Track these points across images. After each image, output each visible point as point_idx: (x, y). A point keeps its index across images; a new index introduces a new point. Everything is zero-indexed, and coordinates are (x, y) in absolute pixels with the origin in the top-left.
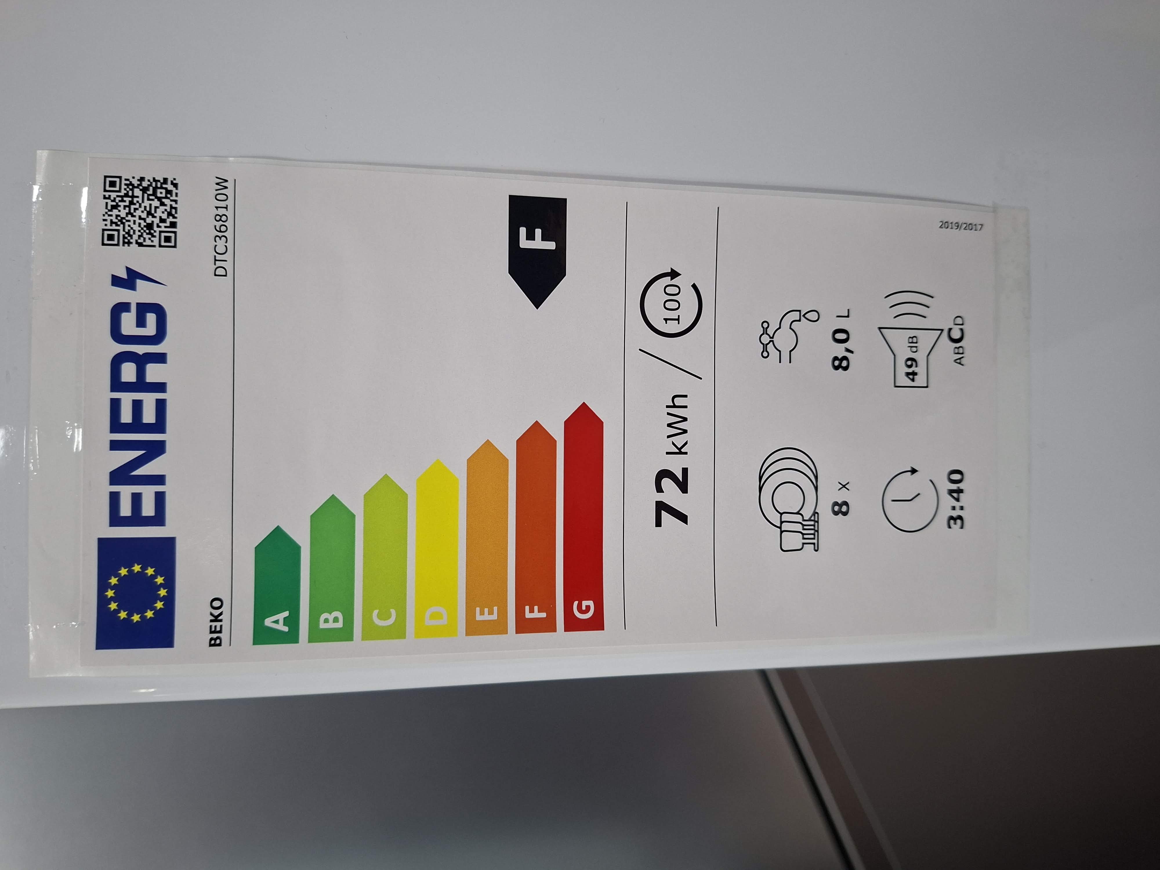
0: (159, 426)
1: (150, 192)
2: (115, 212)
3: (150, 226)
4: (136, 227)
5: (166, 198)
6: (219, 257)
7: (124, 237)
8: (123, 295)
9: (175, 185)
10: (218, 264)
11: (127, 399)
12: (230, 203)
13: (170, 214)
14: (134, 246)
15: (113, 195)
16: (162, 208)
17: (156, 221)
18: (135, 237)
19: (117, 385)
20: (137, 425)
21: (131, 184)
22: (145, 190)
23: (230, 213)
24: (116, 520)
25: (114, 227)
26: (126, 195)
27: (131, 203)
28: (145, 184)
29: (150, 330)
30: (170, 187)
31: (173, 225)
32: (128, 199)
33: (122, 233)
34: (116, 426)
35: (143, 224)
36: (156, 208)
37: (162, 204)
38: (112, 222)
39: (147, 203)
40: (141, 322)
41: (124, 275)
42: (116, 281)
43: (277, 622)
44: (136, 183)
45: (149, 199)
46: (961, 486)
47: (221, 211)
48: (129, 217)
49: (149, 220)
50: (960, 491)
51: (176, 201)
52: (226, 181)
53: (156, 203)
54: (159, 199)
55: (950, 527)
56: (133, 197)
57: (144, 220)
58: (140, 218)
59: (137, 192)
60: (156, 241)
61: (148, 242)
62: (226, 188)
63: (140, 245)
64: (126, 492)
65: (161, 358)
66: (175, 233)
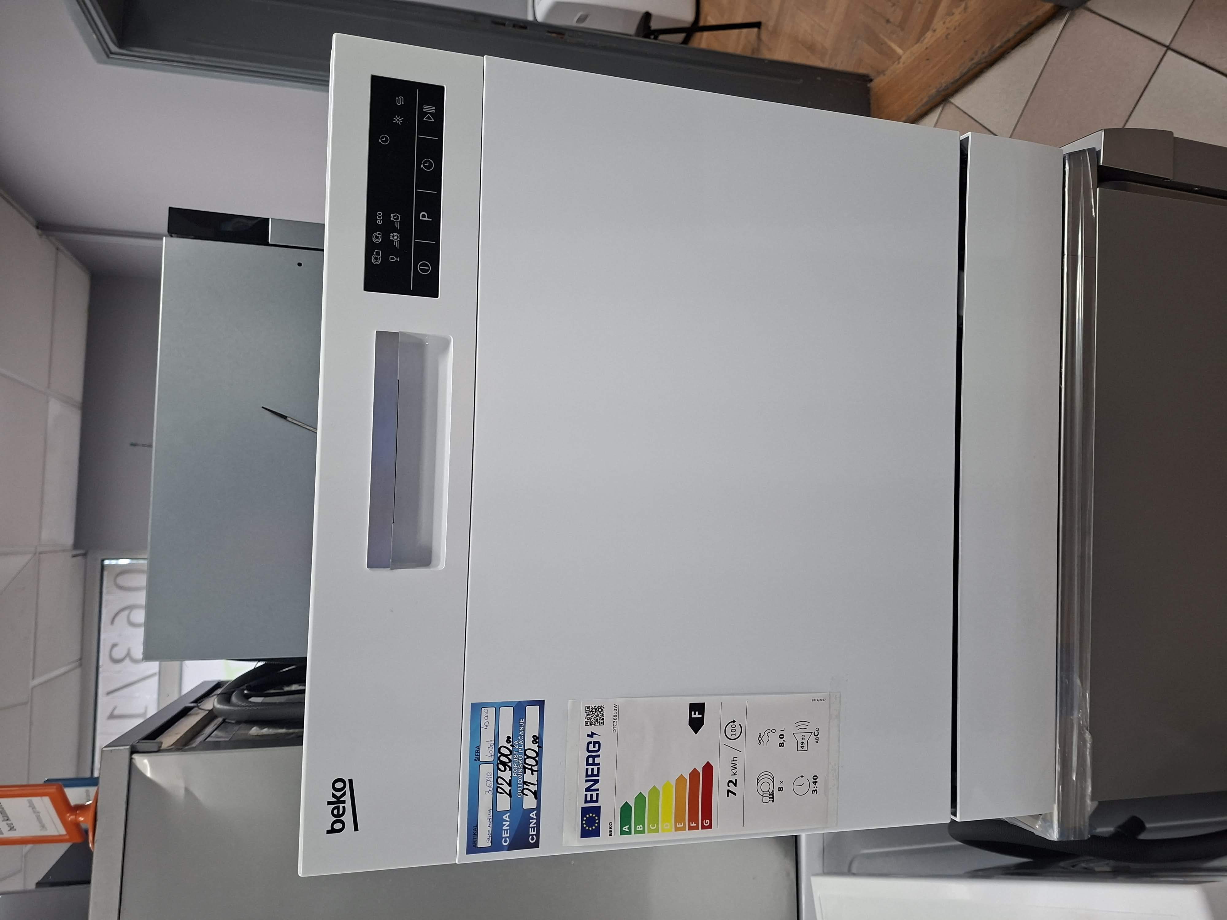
0: (598, 775)
1: (597, 710)
2: (588, 716)
3: (597, 720)
4: (594, 720)
5: (601, 711)
6: (614, 727)
7: (591, 723)
8: (590, 739)
9: (604, 708)
10: (614, 729)
11: (590, 768)
12: (617, 712)
13: (602, 716)
14: (593, 725)
15: (588, 711)
16: (600, 714)
17: (599, 718)
18: (593, 723)
19: (588, 764)
20: (593, 775)
21: (592, 708)
22: (596, 709)
23: (617, 714)
24: (586, 802)
25: (588, 720)
26: (591, 711)
27: (593, 713)
28: (596, 708)
29: (596, 748)
30: (602, 708)
31: (603, 719)
32: (592, 712)
33: (590, 722)
34: (587, 776)
35: (595, 719)
36: (599, 714)
37: (600, 713)
38: (588, 719)
39: (596, 713)
40: (594, 747)
41: (590, 734)
42: (589, 736)
43: (626, 829)
44: (594, 707)
45: (597, 712)
46: (817, 780)
47: (615, 714)
48: (592, 718)
49: (597, 718)
50: (816, 782)
51: (604, 712)
52: (616, 705)
53: (599, 713)
54: (600, 712)
55: (813, 793)
56: (593, 711)
57: (596, 718)
58: (595, 717)
59: (594, 710)
60: (599, 724)
61: (597, 724)
62: (616, 707)
63: (595, 725)
64: (589, 793)
65: (599, 756)
66: (603, 721)
